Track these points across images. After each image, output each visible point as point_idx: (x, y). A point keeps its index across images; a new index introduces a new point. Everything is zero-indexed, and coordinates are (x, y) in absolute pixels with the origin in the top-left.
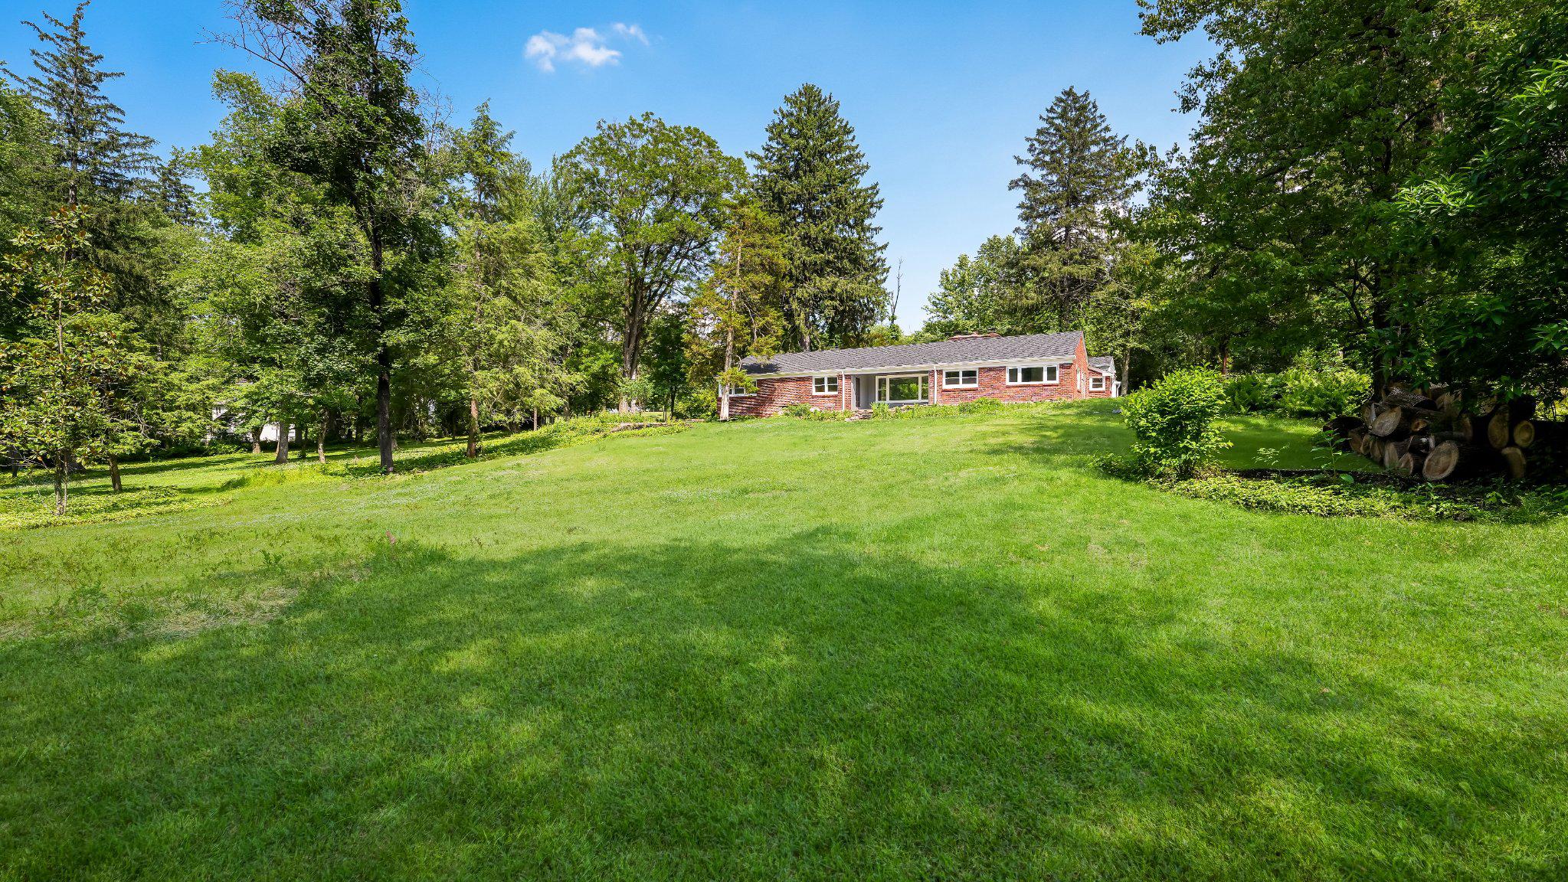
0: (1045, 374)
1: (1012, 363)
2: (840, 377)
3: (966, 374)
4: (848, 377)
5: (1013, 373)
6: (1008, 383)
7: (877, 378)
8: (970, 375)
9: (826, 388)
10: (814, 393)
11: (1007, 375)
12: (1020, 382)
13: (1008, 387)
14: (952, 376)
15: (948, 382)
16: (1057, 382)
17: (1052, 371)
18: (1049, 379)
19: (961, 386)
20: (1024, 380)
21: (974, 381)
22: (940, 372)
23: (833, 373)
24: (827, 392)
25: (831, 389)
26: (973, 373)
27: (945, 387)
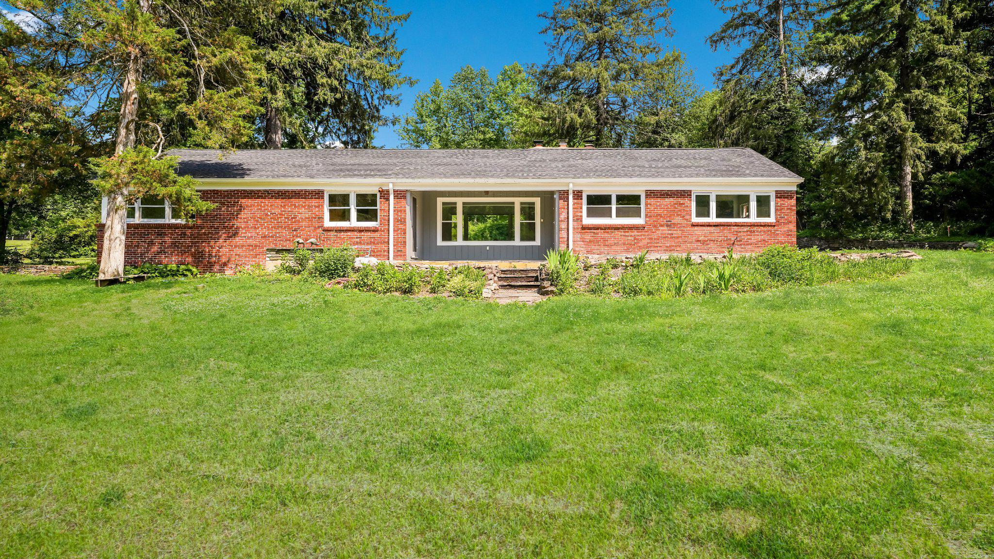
0: (753, 205)
1: (699, 185)
2: (385, 194)
3: (621, 199)
4: (400, 195)
5: (703, 202)
6: (695, 219)
7: (440, 201)
8: (629, 201)
9: (354, 214)
10: (328, 223)
11: (694, 204)
12: (713, 218)
13: (693, 225)
14: (598, 202)
15: (591, 213)
16: (772, 219)
17: (763, 202)
18: (760, 214)
19: (614, 220)
20: (719, 216)
21: (638, 214)
22: (578, 195)
23: (369, 185)
24: (354, 222)
25: (364, 215)
26: (634, 199)
27: (588, 221)
